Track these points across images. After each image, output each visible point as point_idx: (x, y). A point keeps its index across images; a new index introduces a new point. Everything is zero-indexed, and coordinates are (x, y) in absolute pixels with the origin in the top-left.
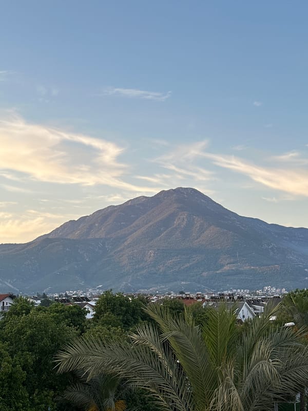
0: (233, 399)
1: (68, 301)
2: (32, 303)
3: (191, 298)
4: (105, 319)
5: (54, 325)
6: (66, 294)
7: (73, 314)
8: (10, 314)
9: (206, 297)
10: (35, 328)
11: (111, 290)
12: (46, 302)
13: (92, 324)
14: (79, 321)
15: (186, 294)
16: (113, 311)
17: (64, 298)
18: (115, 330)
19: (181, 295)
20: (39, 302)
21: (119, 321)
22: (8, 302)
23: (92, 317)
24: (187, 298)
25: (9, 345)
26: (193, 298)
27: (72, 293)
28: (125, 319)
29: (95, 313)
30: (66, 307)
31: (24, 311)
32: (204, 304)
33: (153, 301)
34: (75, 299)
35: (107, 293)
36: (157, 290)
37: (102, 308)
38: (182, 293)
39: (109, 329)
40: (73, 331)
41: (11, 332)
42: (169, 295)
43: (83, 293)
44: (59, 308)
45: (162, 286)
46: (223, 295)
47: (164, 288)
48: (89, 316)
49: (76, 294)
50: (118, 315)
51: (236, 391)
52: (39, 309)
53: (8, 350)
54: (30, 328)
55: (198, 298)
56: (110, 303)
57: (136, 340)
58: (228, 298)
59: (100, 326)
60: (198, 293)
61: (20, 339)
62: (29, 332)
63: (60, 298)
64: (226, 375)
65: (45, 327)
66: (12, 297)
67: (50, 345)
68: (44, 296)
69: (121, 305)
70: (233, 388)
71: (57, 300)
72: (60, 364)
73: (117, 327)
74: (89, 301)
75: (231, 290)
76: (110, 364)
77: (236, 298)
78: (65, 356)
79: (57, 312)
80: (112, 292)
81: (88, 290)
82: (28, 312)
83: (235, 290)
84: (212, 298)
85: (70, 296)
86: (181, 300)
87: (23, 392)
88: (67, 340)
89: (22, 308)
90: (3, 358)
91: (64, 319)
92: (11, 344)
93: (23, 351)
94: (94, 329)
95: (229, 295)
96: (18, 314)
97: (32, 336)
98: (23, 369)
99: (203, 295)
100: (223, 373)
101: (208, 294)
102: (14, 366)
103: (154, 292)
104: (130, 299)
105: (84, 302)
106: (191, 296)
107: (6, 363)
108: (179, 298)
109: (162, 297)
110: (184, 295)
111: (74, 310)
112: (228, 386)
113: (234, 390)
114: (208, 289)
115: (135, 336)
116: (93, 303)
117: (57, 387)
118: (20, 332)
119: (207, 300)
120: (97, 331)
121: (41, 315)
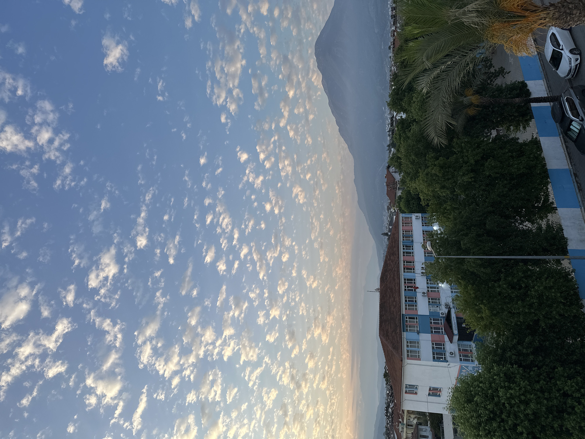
0: (475, 8)
1: (393, 130)
2: (393, 154)
3: (394, 41)
4: (407, 105)
5: (409, 141)
6: (388, 132)
7: (402, 127)
8: (400, 168)
9: (393, 28)
10: (410, 153)
11: (387, 102)
12: (392, 145)
13: (410, 114)
14: (407, 123)
15: (391, 45)
16: (401, 100)
17: (391, 133)
18: (415, 98)
19: (392, 49)
20: (392, 149)
21: (409, 95)
22: (392, 169)
23: (405, 114)
24: (394, 44)
25: (421, 169)
26: (394, 40)
27: (388, 128)
28: (408, 90)
29: (402, 112)
30: (397, 133)
31: (399, 161)
32: (398, 30)
33: (395, 70)
34: (392, 125)
35: (389, 105)
36: (388, 67)
37: (399, 107)
38: (390, 48)
39: (414, 102)
40: (415, 128)
41: (412, 168)
42: (391, 58)
43: (388, 120)
44: (398, 137)
45: (385, 63)
46: (392, 16)
47: (386, 62)
48: (404, 116)
49: (388, 125)
50: (404, 96)
51: (469, 6)
52: (398, 150)
53: (424, 170)
54: (410, 156)
55: (394, 35)
56: (396, 102)
57: (427, 89)
58: (394, 11)
59: (412, 108)
60: (390, 36)
61: (417, 162)
62: (413, 157)
63: (391, 136)
64: (455, 16)
65: (410, 146)
66: (388, 167)
67: (423, 142)
68: (389, 146)
69: (398, 94)
70: (466, 9)
71: (392, 137)
72: (441, 143)
73: (413, 97)
74: (394, 116)
75: (388, 9)
76: (445, 109)
77: (394, 5)
78: (436, 140)
79: (400, 138)
80: (388, 101)
81: (386, 117)
82: (400, 158)
83: (389, 5)
84: (394, 24)
85: (390, 129)
86: (396, 50)
87: (452, 159)
88: (420, 131)
89: (397, 161)
90: (429, 173)
91: (405, 134)
92: (420, 168)
93: (426, 160)
94: (414, 113)
95: (392, 11)
96: (400, 164)
97: (416, 155)
98: (438, 159)
99: (392, 31)
100: (453, 18)
101: (391, 27)
102: (435, 165)
103: (388, 69)
104: (394, 87)
105: (394, 119)
106: (393, 41)
107: (433, 171)
108: (393, 50)
109: (393, 63)
110: (391, 47)
111: (400, 127)
112: (464, 13)
113: (468, 8)
114: (388, 27)
115: (425, 91)
116: (395, 114)
117: (451, 136)
118: (413, 162)
119: (396, 28)
120: (415, 111)
121: (402, 150)
